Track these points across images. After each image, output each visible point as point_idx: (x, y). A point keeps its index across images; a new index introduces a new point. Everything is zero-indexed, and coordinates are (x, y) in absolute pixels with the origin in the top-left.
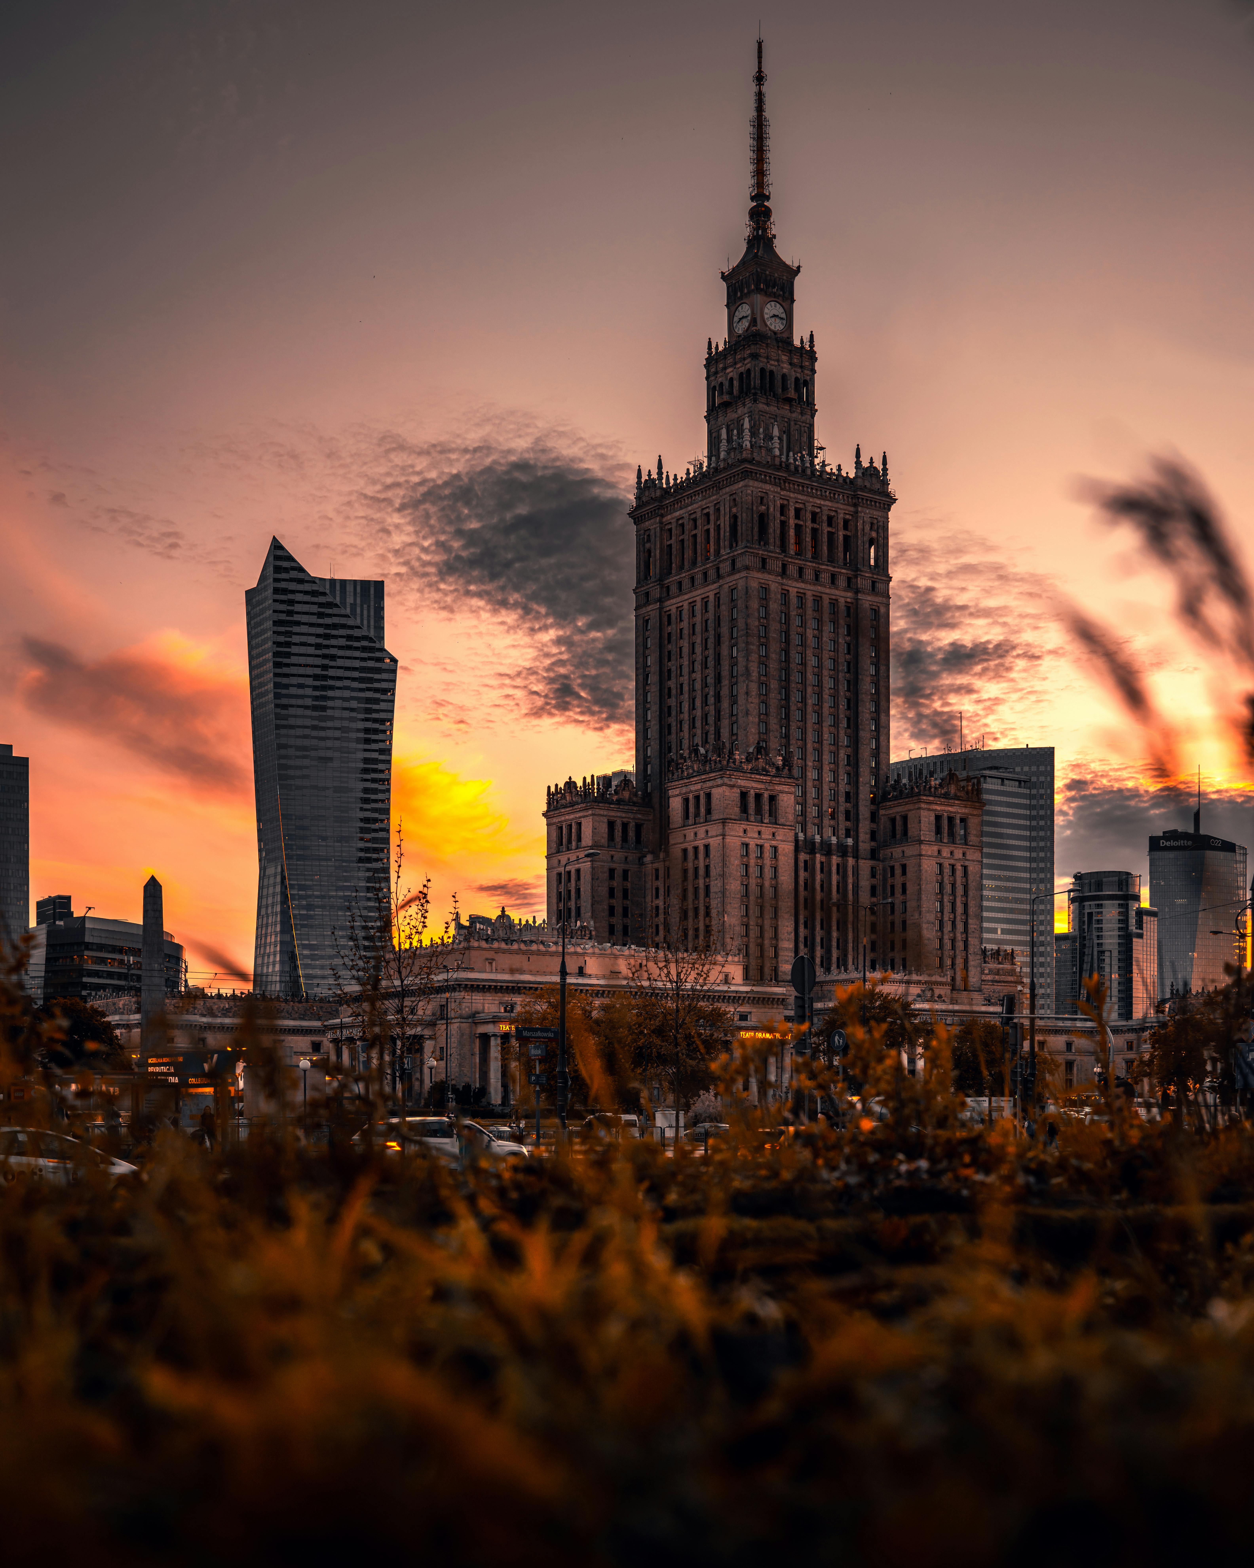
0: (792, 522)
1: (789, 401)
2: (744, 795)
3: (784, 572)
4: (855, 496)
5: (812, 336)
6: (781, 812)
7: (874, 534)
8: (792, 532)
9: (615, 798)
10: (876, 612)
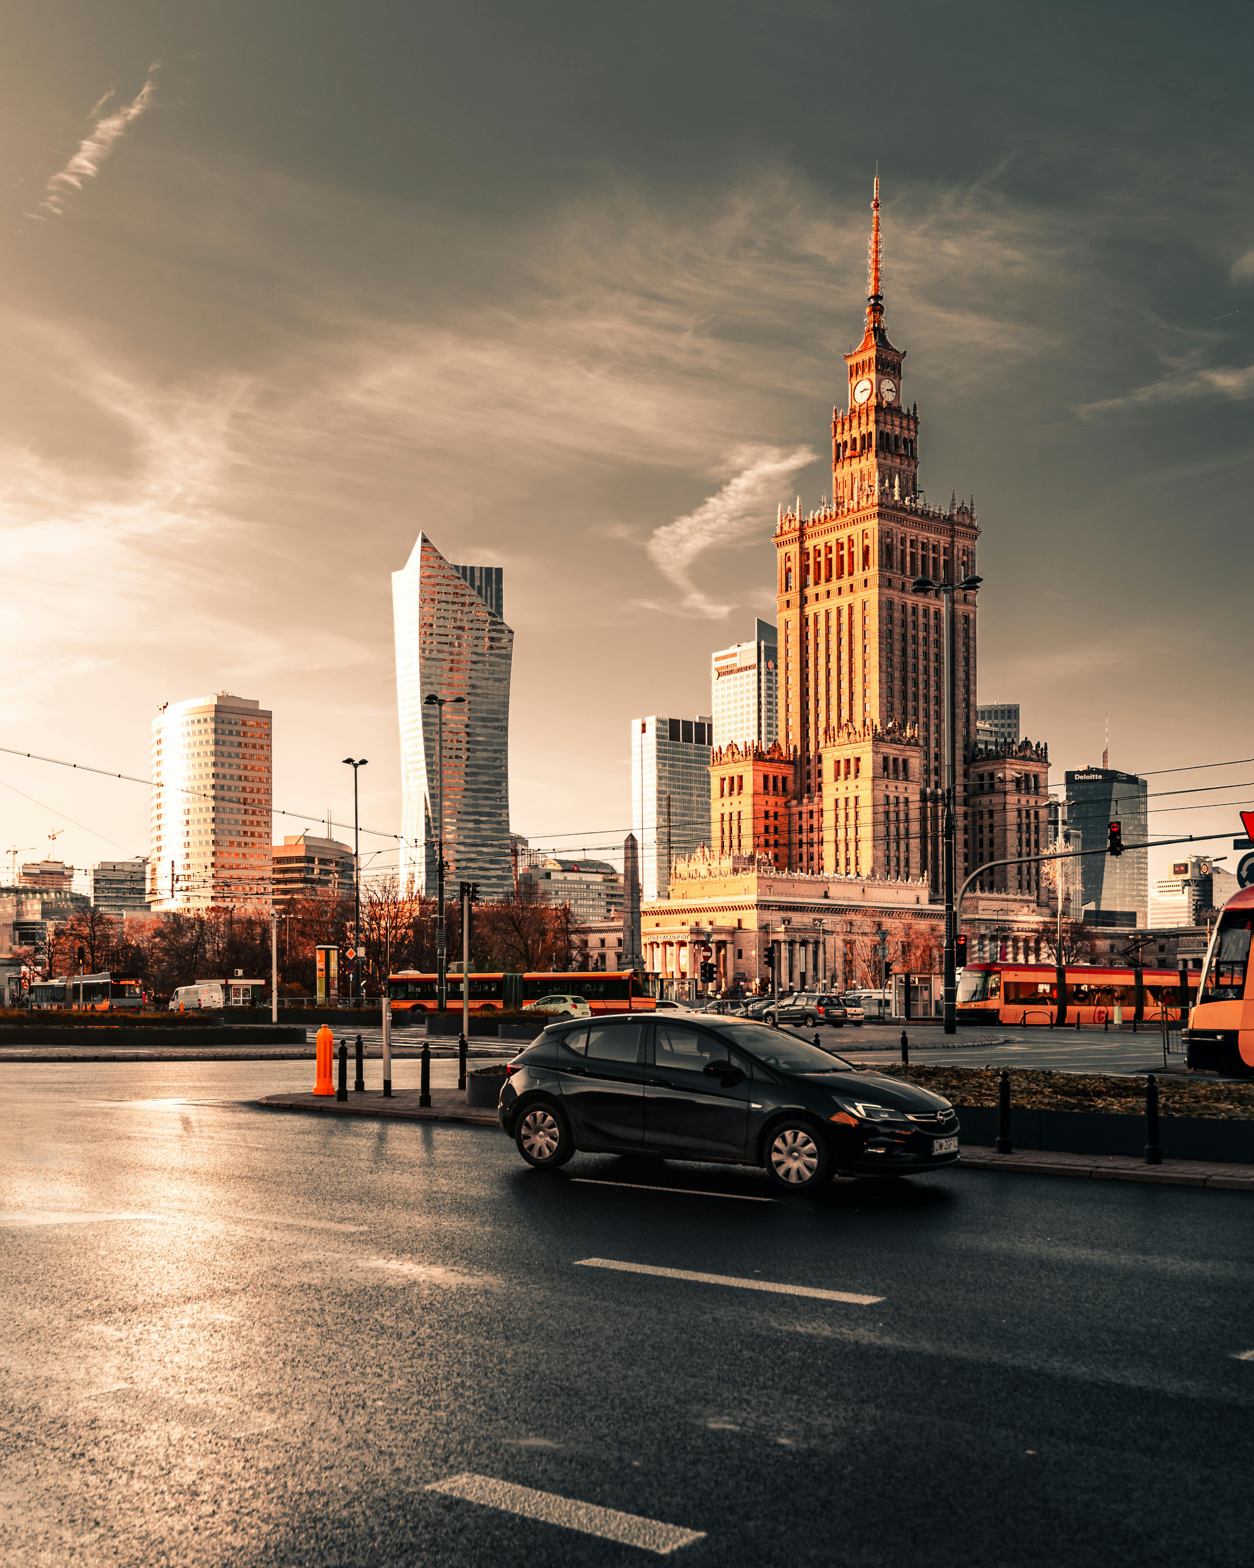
0: (908, 550)
1: (901, 456)
2: (886, 759)
3: (903, 589)
4: (953, 530)
5: (915, 405)
6: (910, 772)
7: (965, 559)
8: (908, 558)
9: (768, 757)
10: (967, 618)
